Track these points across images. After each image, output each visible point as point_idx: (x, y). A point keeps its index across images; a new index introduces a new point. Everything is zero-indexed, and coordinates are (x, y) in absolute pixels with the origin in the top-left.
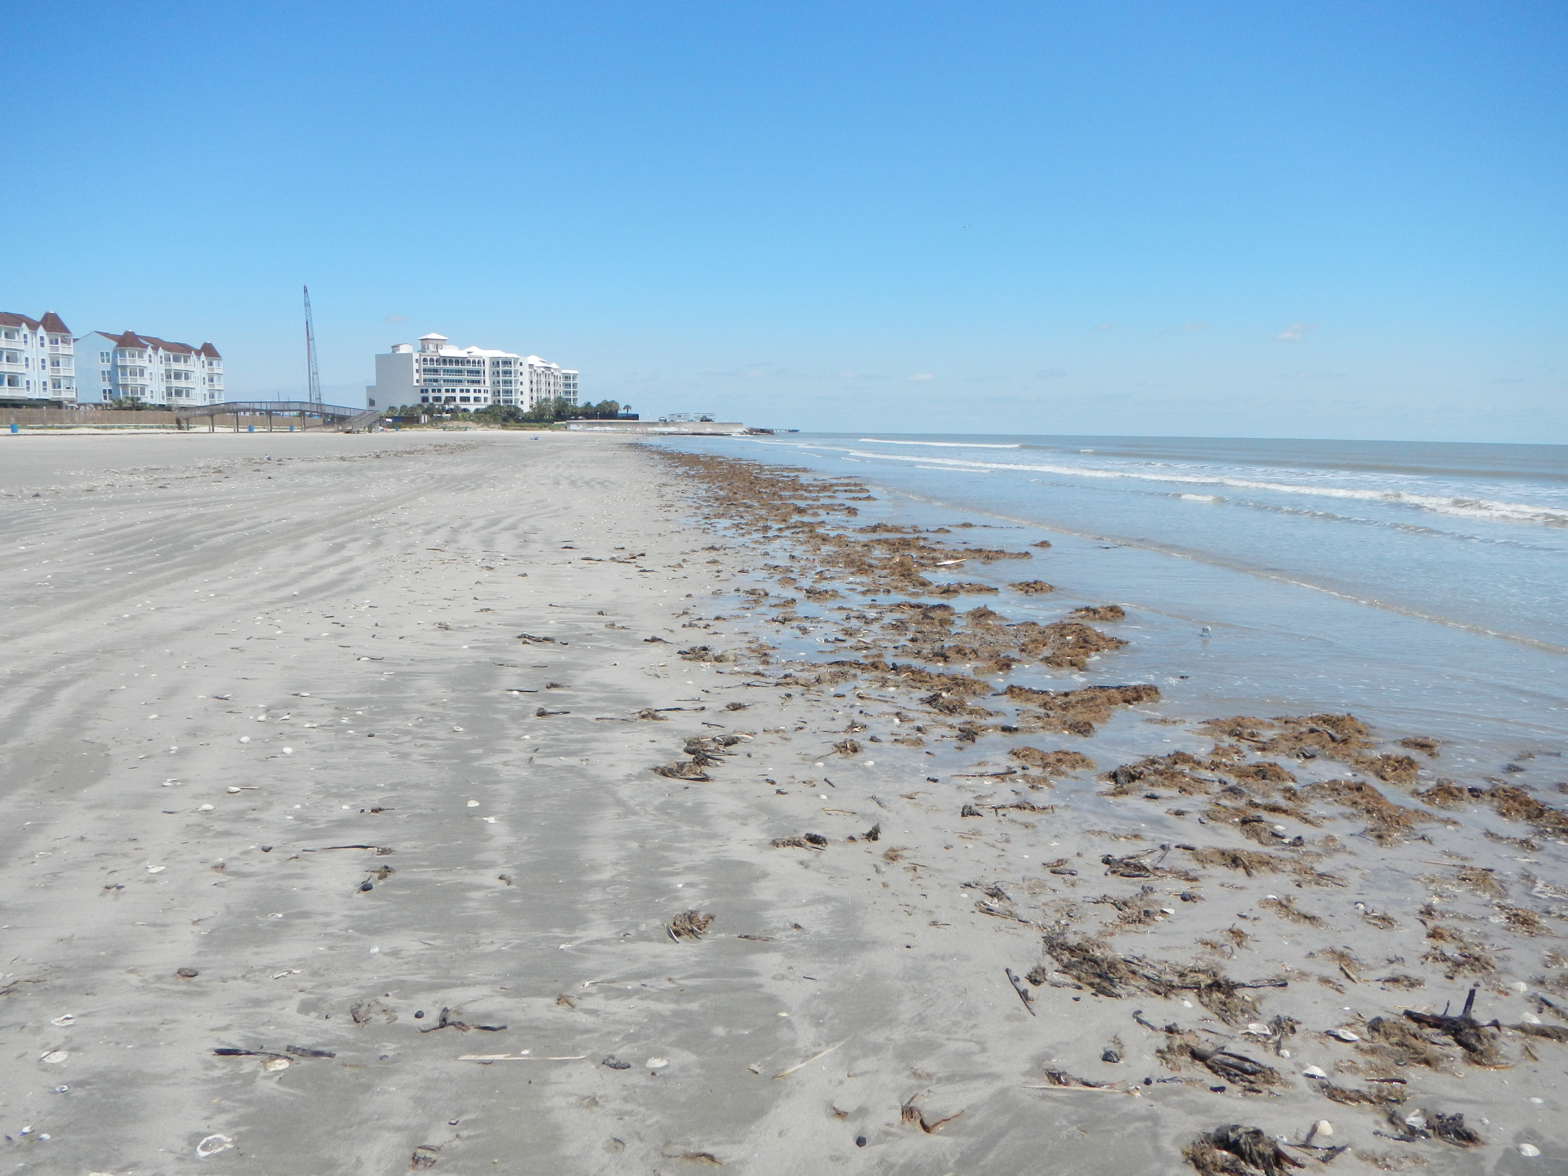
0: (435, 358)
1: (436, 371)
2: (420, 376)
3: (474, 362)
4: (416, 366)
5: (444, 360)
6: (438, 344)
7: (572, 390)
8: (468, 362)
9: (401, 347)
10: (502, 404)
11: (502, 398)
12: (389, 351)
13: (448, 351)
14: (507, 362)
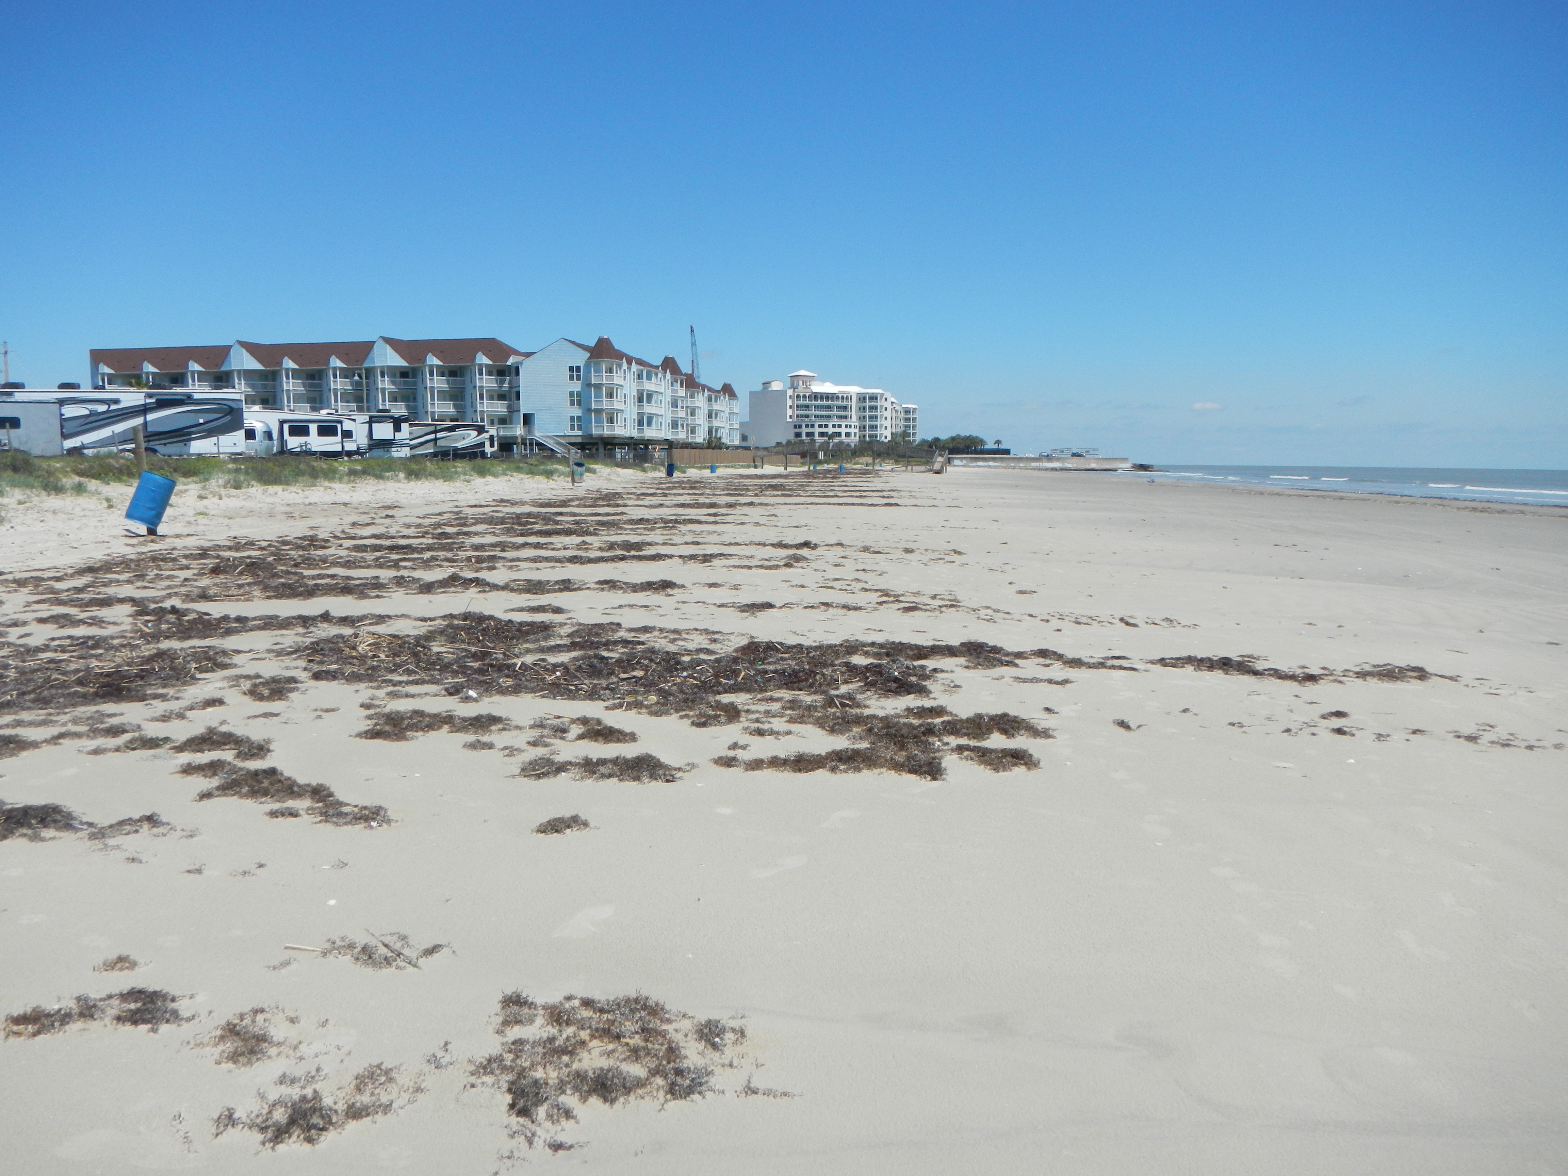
0: (807, 395)
1: (807, 407)
2: (793, 412)
3: (843, 398)
4: (789, 402)
5: (816, 396)
6: (807, 379)
7: (911, 424)
8: (838, 398)
9: (773, 383)
10: (867, 439)
11: (867, 432)
12: (760, 388)
13: (817, 388)
14: (873, 398)
